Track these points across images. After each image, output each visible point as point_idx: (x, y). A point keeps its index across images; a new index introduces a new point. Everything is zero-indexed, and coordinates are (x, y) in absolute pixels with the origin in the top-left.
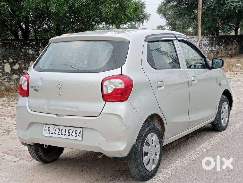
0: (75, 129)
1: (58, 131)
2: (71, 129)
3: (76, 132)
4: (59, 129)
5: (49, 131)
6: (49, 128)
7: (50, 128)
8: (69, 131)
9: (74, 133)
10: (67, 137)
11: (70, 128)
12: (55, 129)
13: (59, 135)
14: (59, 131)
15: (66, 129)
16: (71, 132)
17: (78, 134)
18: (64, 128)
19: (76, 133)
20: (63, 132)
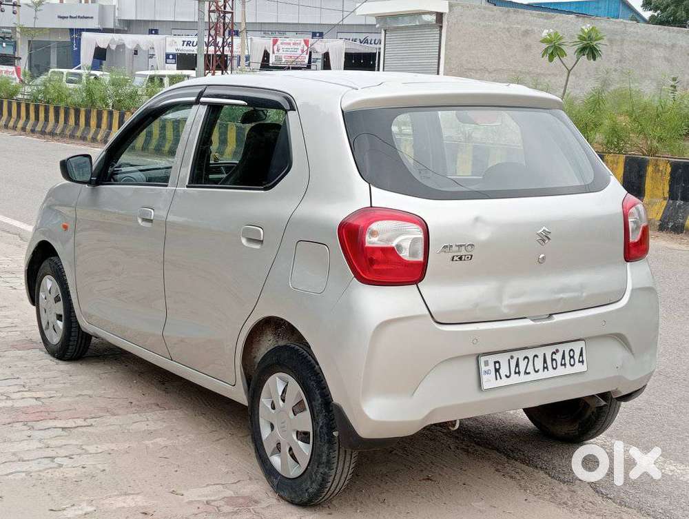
0: (567, 347)
1: (523, 364)
2: (557, 351)
3: (572, 354)
5: (497, 371)
6: (495, 363)
7: (499, 362)
8: (554, 357)
9: (567, 358)
10: (550, 372)
11: (553, 349)
12: (513, 363)
13: (529, 373)
14: (528, 363)
15: (544, 354)
16: (558, 357)
17: (577, 357)
18: (540, 353)
19: (573, 357)
20: (539, 363)
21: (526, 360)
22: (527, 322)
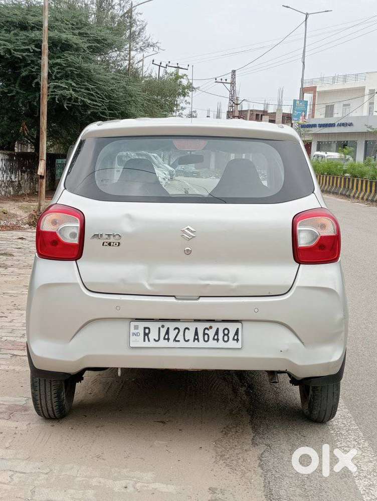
0: (221, 326)
1: (172, 334)
2: (211, 327)
3: (226, 332)
4: (176, 328)
5: (146, 335)
6: (145, 328)
7: (149, 329)
8: (206, 331)
9: (221, 334)
10: (202, 344)
11: (208, 325)
12: (163, 331)
13: (179, 341)
14: (178, 333)
15: (196, 328)
16: (211, 333)
17: (231, 335)
18: (192, 326)
19: (227, 335)
20: (190, 335)
21: (177, 331)
22: (172, 300)
